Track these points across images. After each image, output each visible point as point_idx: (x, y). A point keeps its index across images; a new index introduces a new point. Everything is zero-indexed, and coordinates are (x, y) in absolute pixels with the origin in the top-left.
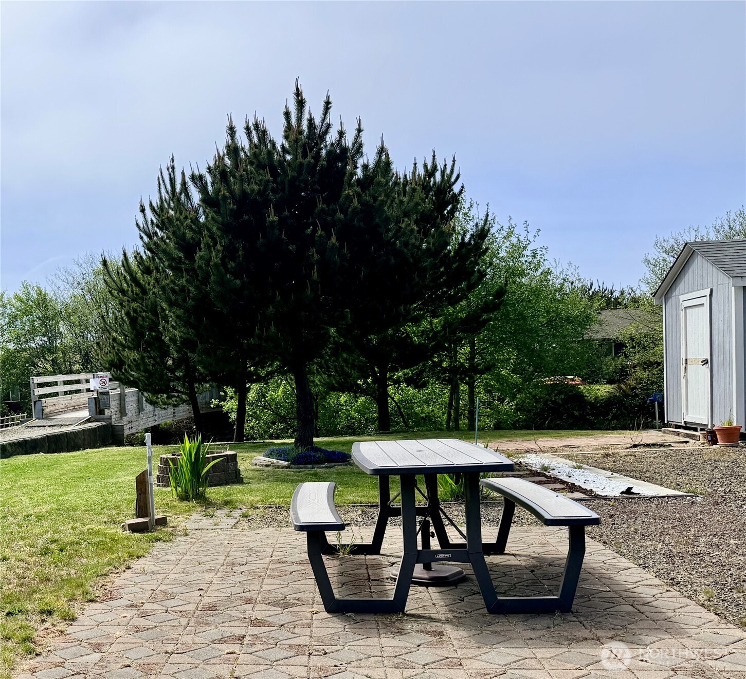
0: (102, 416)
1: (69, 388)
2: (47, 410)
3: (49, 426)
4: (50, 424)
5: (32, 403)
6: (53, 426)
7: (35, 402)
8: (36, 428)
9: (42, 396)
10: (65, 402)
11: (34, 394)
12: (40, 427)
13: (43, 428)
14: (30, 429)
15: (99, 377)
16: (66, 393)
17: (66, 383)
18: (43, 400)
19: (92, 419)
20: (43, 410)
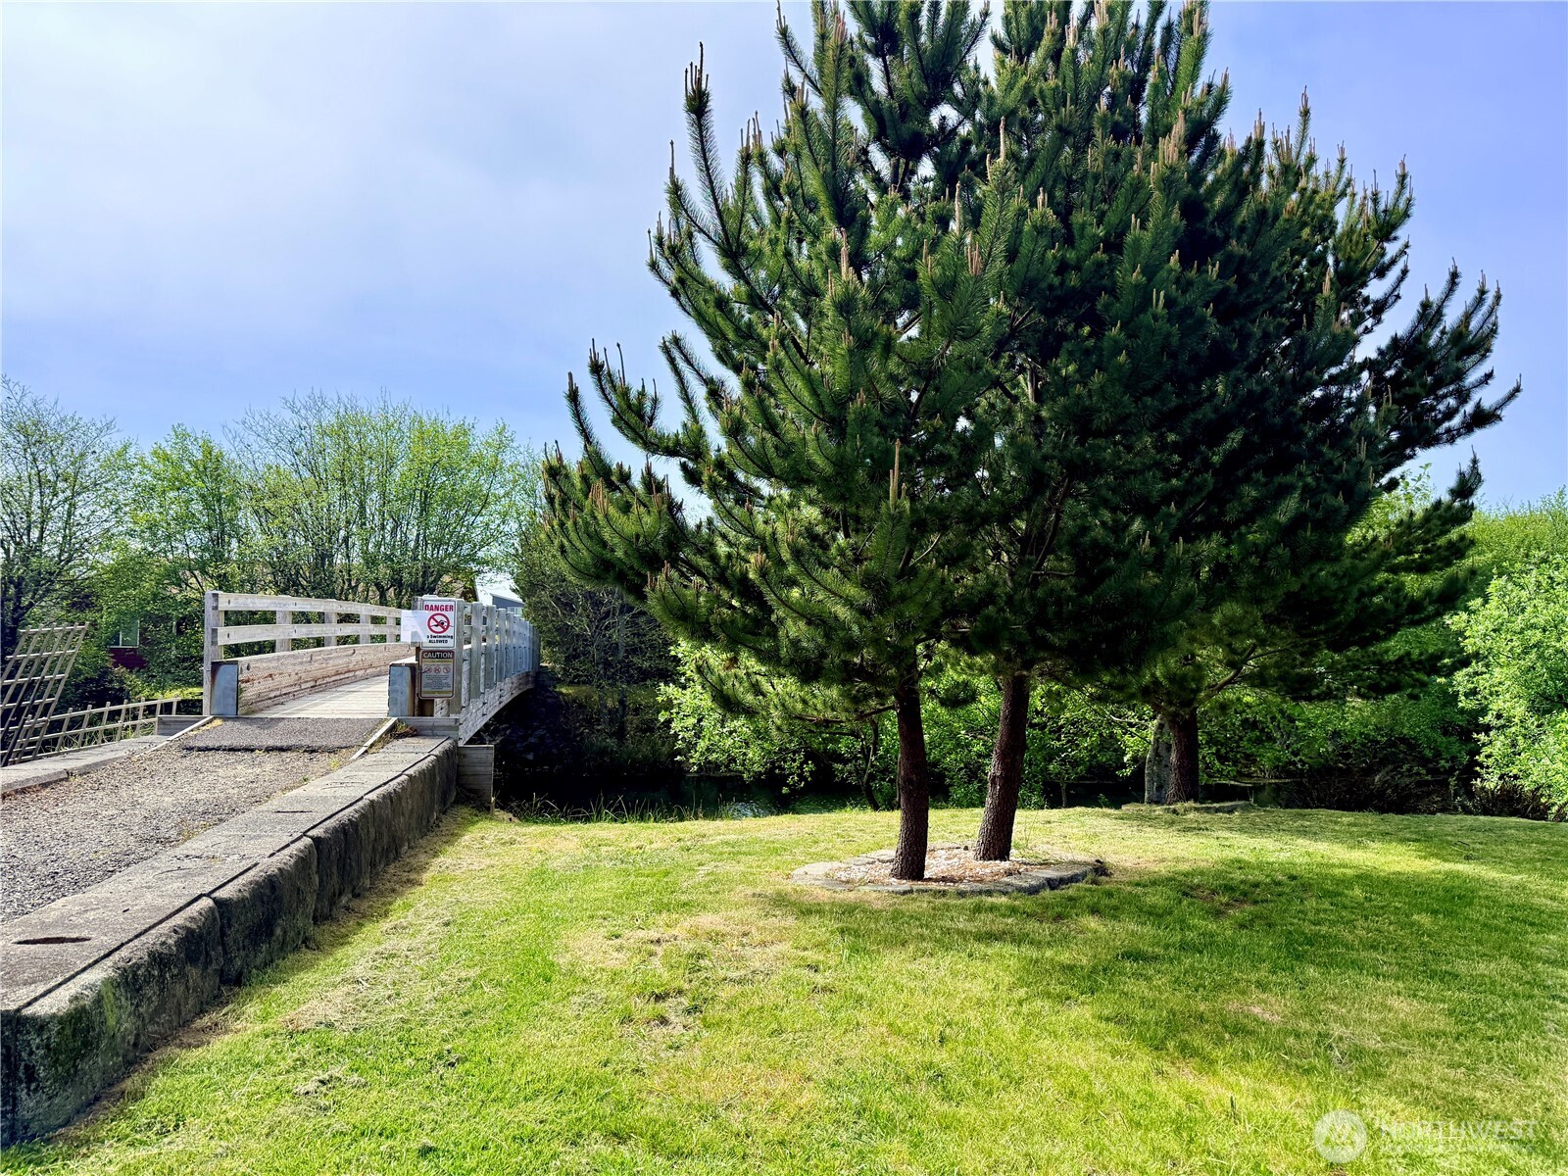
0: (426, 720)
1: (302, 631)
2: (250, 693)
3: (268, 750)
4: (271, 743)
5: (206, 668)
6: (281, 749)
7: (216, 666)
8: (220, 756)
9: (236, 650)
10: (298, 668)
11: (214, 643)
12: (232, 750)
13: (247, 756)
14: (197, 760)
15: (427, 607)
16: (297, 644)
17: (302, 618)
18: (243, 660)
19: (401, 729)
20: (239, 691)
